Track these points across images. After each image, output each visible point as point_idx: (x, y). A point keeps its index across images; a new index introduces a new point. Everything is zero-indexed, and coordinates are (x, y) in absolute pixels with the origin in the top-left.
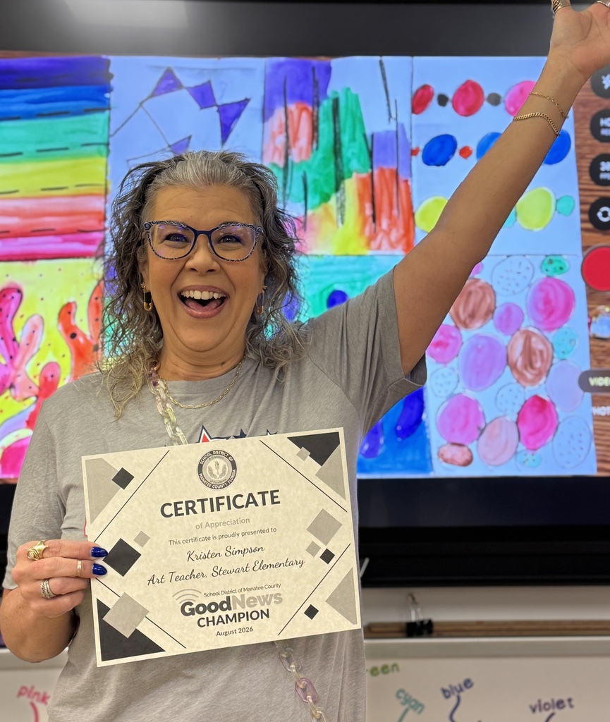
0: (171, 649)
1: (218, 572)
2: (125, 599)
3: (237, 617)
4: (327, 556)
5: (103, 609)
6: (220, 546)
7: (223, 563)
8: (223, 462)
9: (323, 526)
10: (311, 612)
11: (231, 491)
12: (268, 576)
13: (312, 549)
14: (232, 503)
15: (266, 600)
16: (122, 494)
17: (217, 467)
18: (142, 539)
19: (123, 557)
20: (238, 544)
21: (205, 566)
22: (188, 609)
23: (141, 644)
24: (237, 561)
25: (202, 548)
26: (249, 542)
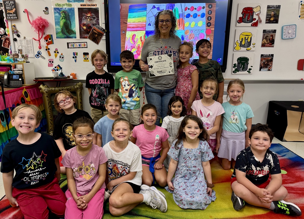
0: (156, 76)
1: (161, 68)
2: (152, 71)
3: (163, 73)
4: (171, 67)
6: (161, 66)
7: (161, 67)
8: (161, 57)
9: (170, 63)
10: (170, 72)
11: (161, 60)
12: (165, 69)
13: (170, 66)
14: (162, 61)
15: (165, 71)
16: (151, 61)
17: (160, 58)
18: (153, 65)
19: (152, 67)
20: (162, 65)
21: (159, 68)
22: (158, 72)
23: (154, 75)
24: (162, 67)
25: (159, 66)
26: (163, 65)
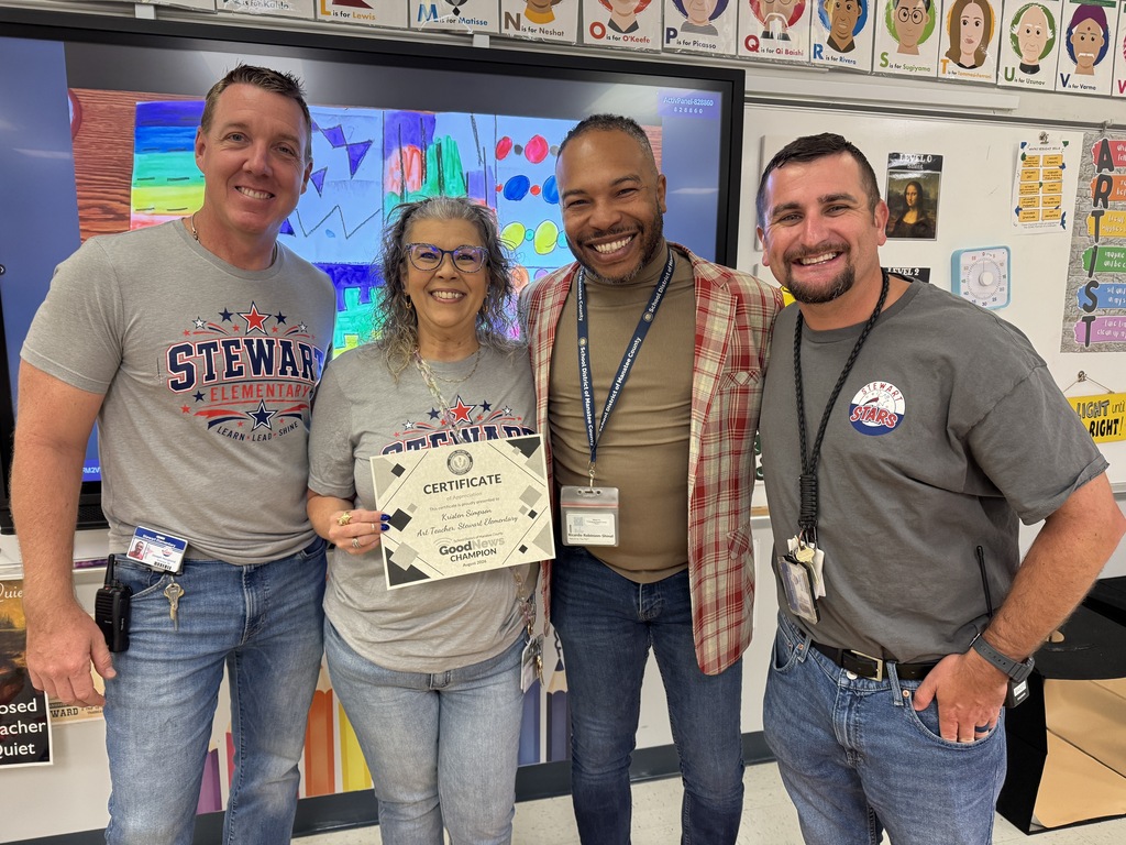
0: (434, 577)
1: (462, 526)
2: (403, 546)
3: (477, 554)
4: (533, 514)
5: (389, 553)
6: (463, 510)
7: (465, 520)
8: (464, 458)
9: (530, 495)
10: (523, 549)
11: (469, 476)
12: (494, 528)
13: (523, 510)
14: (470, 483)
15: (494, 543)
16: (398, 480)
17: (460, 461)
18: (412, 508)
19: (400, 520)
20: (475, 508)
21: (454, 523)
22: (444, 551)
23: (413, 574)
24: (474, 519)
25: (451, 512)
26: (482, 507)
